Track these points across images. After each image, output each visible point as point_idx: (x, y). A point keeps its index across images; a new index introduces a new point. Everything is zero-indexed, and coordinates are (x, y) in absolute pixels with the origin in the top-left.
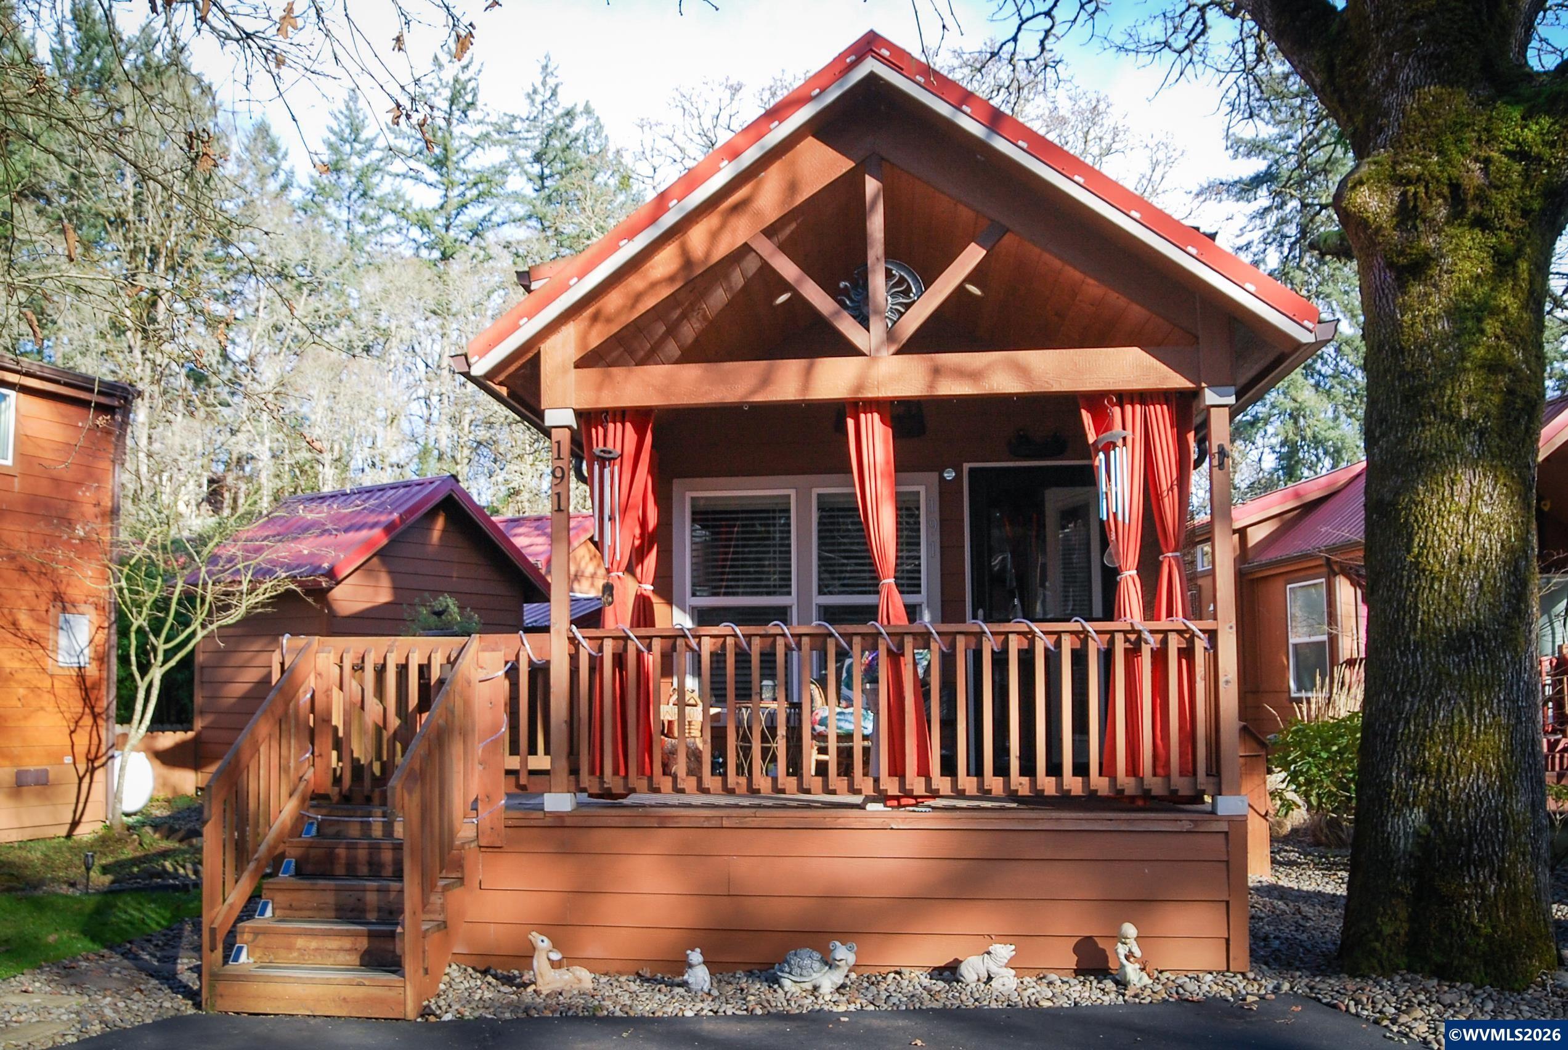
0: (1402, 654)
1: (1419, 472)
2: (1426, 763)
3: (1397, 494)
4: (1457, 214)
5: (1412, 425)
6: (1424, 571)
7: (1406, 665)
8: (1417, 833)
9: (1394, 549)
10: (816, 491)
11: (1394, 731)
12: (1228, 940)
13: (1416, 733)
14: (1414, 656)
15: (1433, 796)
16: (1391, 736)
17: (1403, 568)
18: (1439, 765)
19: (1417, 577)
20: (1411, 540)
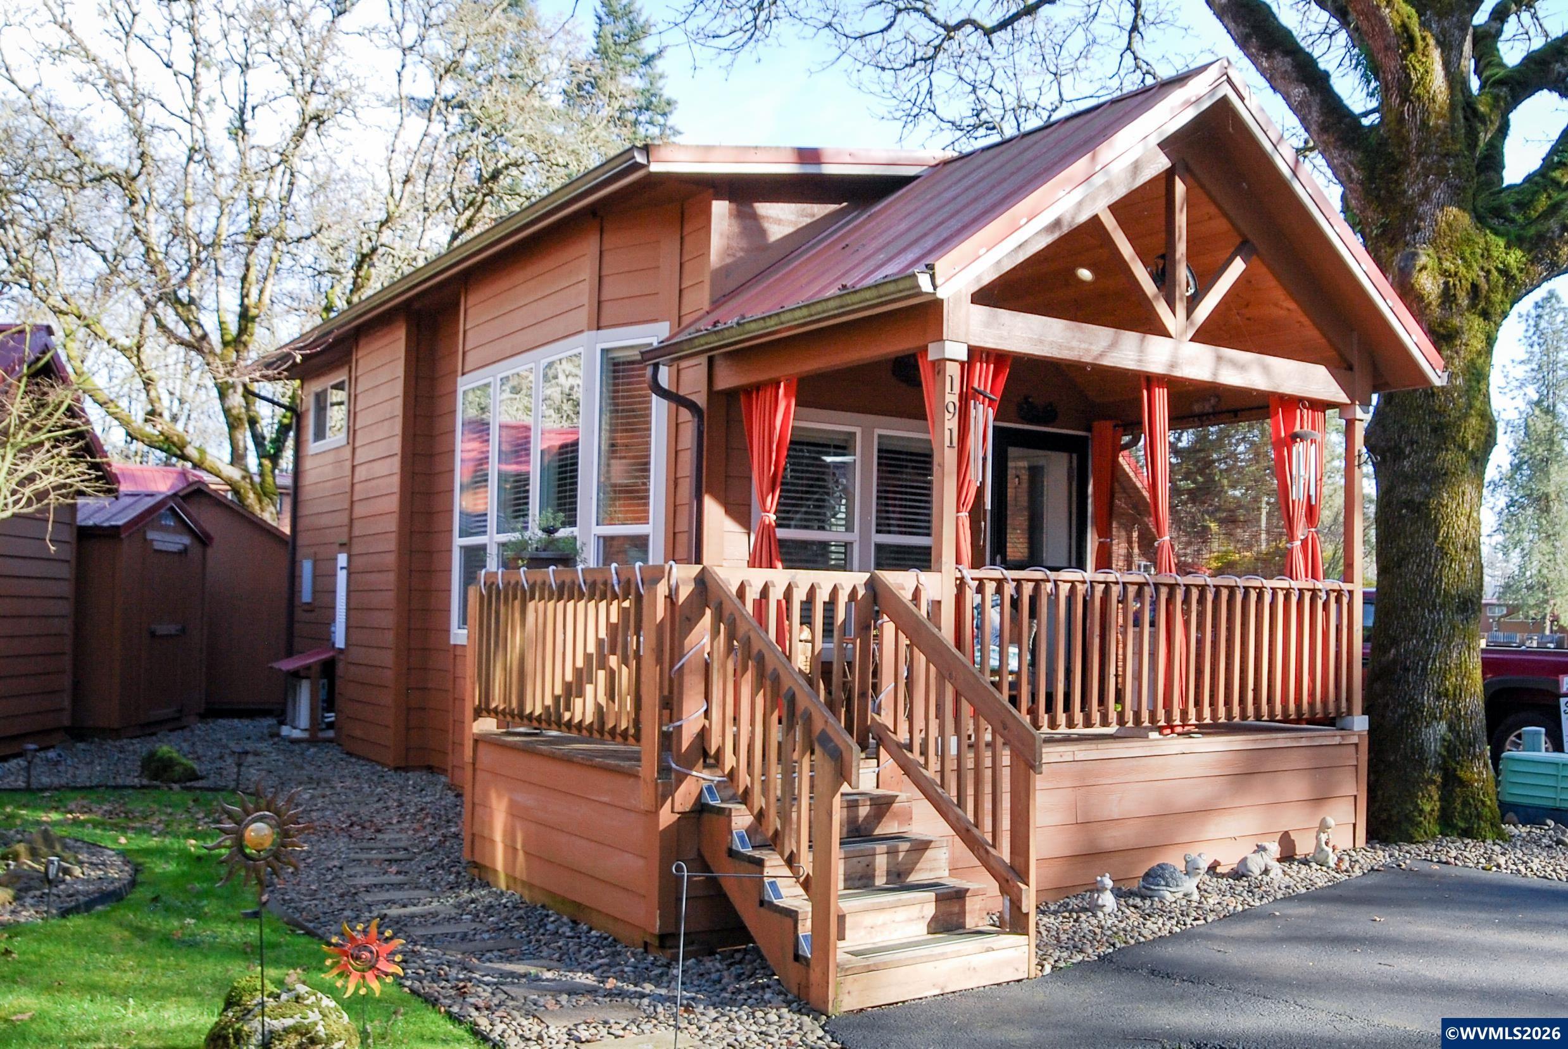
0: (1430, 612)
1: (1444, 483)
2: (1447, 690)
3: (1427, 497)
4: (1473, 305)
5: (1438, 449)
6: (1446, 554)
7: (1433, 620)
8: (1443, 739)
9: (1423, 536)
10: (878, 431)
11: (1424, 668)
12: (1354, 825)
13: (1440, 668)
14: (1439, 614)
15: (1451, 712)
16: (1422, 670)
17: (1431, 551)
18: (1455, 691)
19: (1442, 558)
20: (1438, 532)
